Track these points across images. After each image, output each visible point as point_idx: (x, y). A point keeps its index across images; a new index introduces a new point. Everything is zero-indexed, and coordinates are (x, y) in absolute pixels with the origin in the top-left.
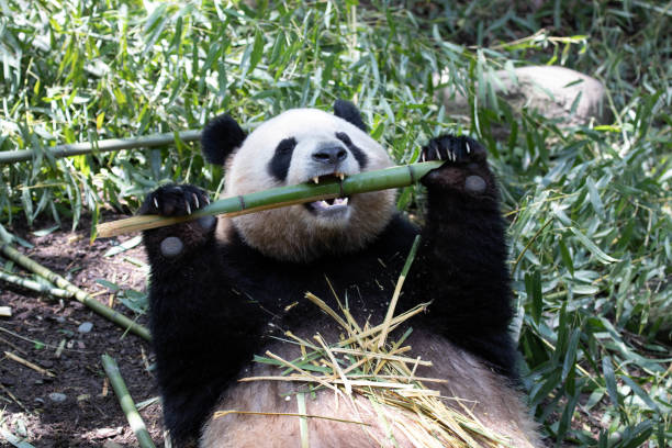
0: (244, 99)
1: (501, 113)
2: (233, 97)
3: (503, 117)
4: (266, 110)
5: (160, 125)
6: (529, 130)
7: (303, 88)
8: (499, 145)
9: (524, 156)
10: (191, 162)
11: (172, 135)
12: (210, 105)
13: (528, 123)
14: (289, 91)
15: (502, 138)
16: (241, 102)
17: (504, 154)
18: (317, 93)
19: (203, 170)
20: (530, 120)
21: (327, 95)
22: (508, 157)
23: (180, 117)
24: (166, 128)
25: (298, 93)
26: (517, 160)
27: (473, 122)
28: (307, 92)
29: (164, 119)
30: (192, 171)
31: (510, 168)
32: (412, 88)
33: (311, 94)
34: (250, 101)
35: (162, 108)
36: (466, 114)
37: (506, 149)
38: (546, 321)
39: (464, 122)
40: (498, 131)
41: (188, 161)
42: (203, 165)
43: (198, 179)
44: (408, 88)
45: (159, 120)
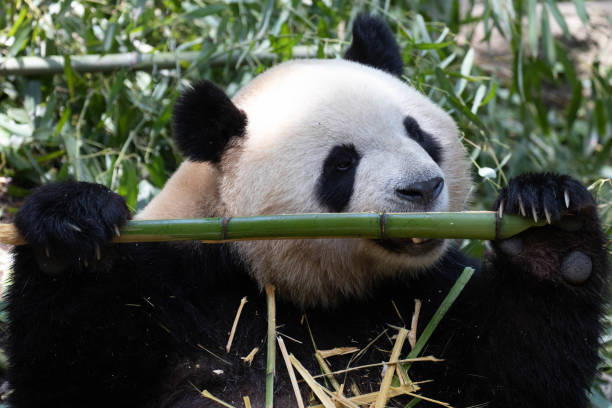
0: (174, 16)
1: (559, 68)
2: (158, 12)
3: (561, 75)
4: (205, 35)
5: (43, 46)
6: (599, 96)
7: (264, 8)
8: (552, 116)
9: (589, 135)
10: (87, 103)
11: (60, 60)
12: (121, 20)
13: (598, 85)
14: (242, 10)
15: (559, 107)
16: (168, 21)
17: (559, 129)
18: (284, 16)
19: (103, 117)
20: (601, 79)
21: (297, 18)
22: (564, 134)
23: (75, 35)
24: (52, 49)
25: (254, 13)
26: (576, 140)
27: (515, 77)
28: (269, 13)
29: (50, 35)
30: (87, 117)
31: (565, 150)
32: (427, 19)
33: (275, 17)
34: (181, 19)
35: (47, 18)
36: (505, 63)
37: (562, 121)
38: (603, 387)
39: (500, 75)
40: (552, 96)
41: (81, 102)
42: (103, 110)
43: (94, 130)
44: (419, 18)
45: (43, 35)
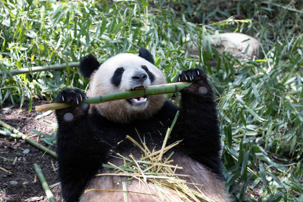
0: (97, 48)
1: (213, 54)
2: (93, 47)
3: (214, 56)
4: (107, 53)
5: (60, 60)
6: (226, 62)
7: (124, 43)
8: (212, 69)
9: (224, 73)
10: (74, 76)
11: (65, 64)
12: (82, 51)
14: (118, 44)
15: (214, 65)
16: (96, 50)
17: (215, 72)
18: (130, 46)
19: (79, 80)
20: (226, 57)
21: (135, 46)
22: (216, 74)
23: (69, 56)
24: (62, 61)
25: (122, 45)
26: (220, 75)
27: (201, 58)
28: (126, 45)
29: (61, 57)
30: (74, 81)
31: (217, 79)
32: (173, 43)
33: (128, 46)
34: (100, 49)
35: (60, 52)
36: (197, 54)
37: (215, 70)
38: (234, 148)
39: (197, 58)
40: (212, 62)
41: (72, 76)
42: (79, 78)
43: (77, 84)
44: (171, 43)
45: (59, 58)
